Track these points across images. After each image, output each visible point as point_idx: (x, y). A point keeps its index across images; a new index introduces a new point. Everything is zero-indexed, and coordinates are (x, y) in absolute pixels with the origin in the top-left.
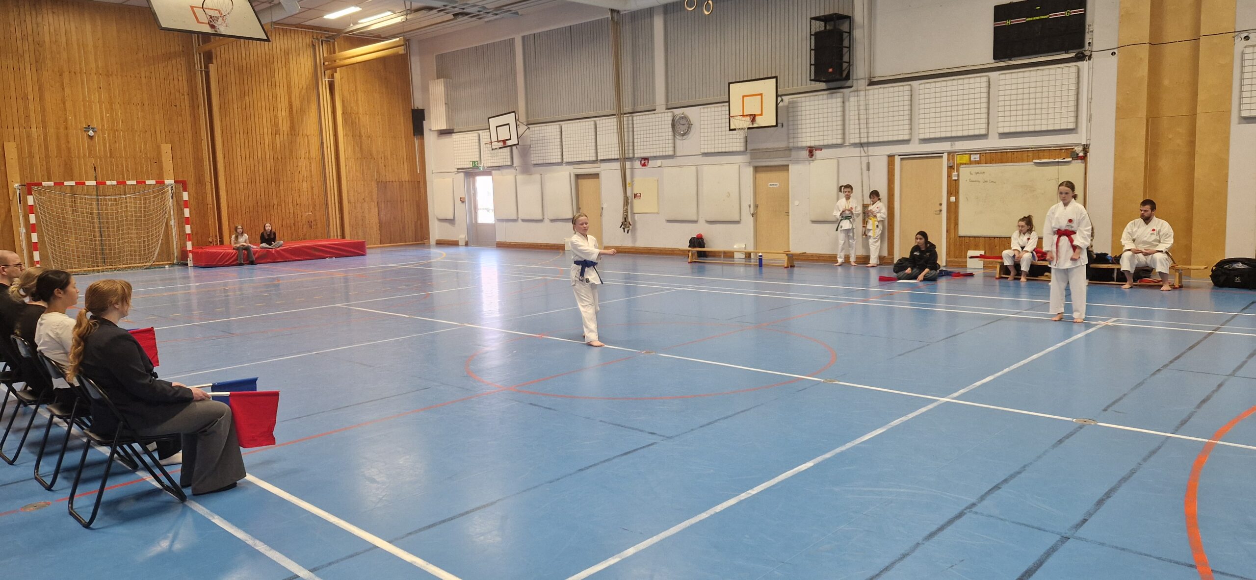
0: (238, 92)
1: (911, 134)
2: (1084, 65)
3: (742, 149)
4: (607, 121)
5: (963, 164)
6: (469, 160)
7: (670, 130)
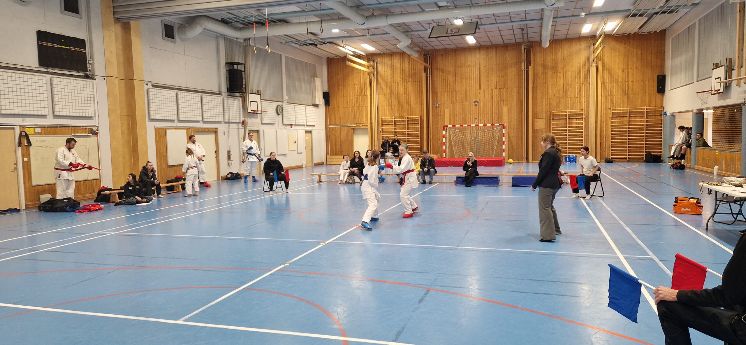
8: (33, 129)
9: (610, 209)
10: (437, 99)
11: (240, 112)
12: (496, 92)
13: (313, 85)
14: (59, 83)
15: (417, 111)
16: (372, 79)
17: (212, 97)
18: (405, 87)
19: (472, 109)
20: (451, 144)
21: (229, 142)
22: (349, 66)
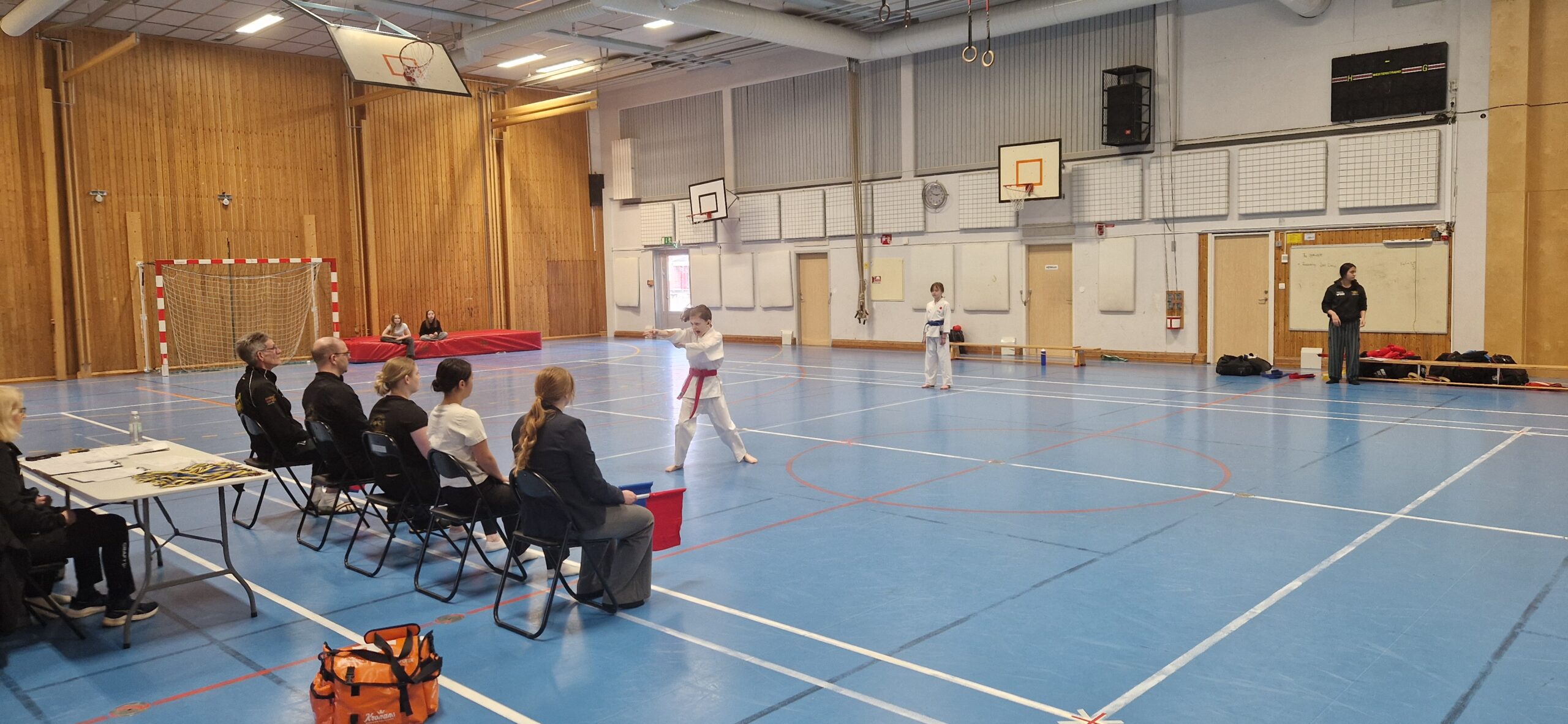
0: (393, 154)
1: (1228, 208)
2: (1447, 129)
3: (1013, 224)
4: (839, 190)
5: (1294, 244)
6: (661, 235)
7: (921, 201)
8: (1300, 235)
14: (1353, 148)
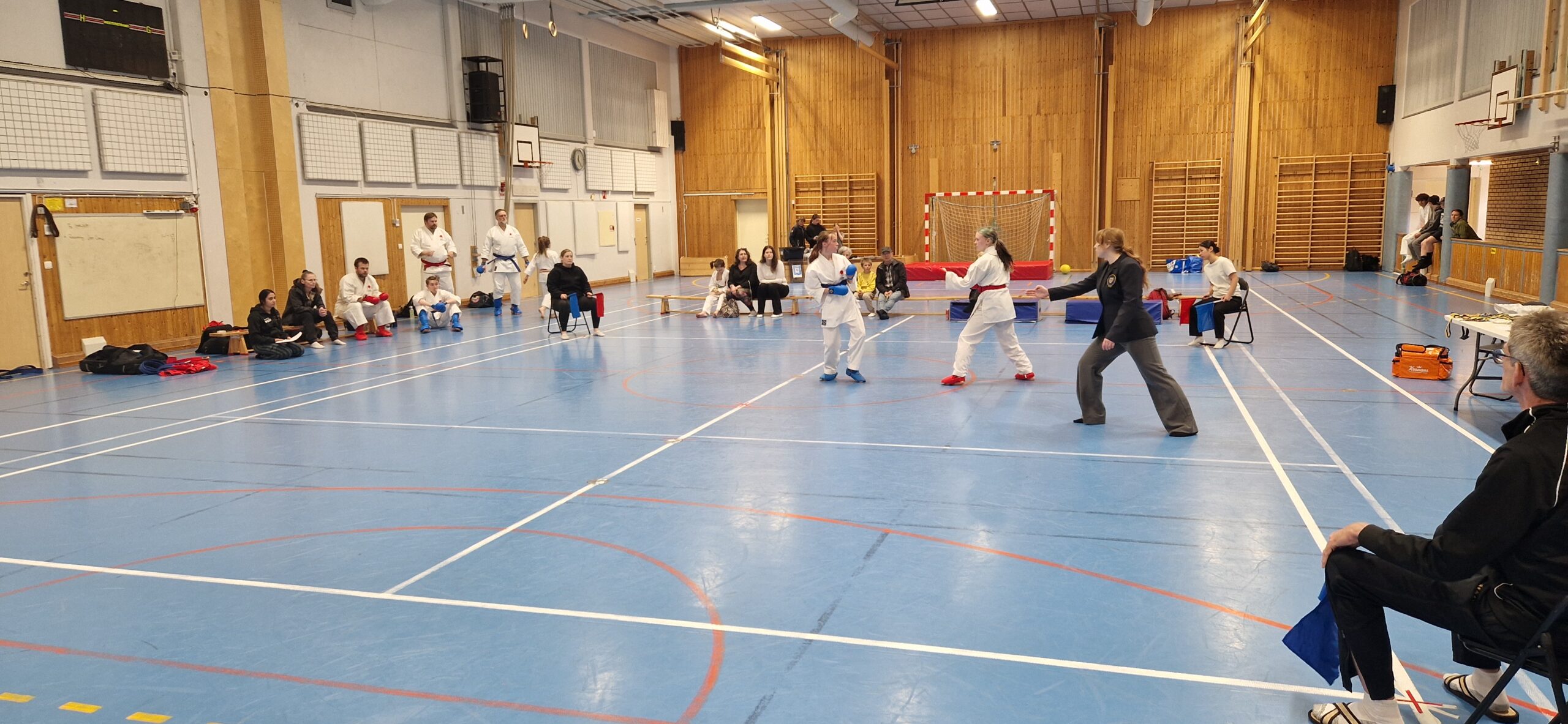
5: (55, 212)
8: (60, 200)
9: (1262, 370)
10: (912, 137)
11: (494, 164)
12: (1037, 121)
13: (649, 107)
14: (110, 102)
15: (870, 162)
16: (776, 93)
17: (435, 131)
18: (846, 111)
19: (987, 159)
20: (940, 232)
21: (474, 228)
22: (726, 66)
